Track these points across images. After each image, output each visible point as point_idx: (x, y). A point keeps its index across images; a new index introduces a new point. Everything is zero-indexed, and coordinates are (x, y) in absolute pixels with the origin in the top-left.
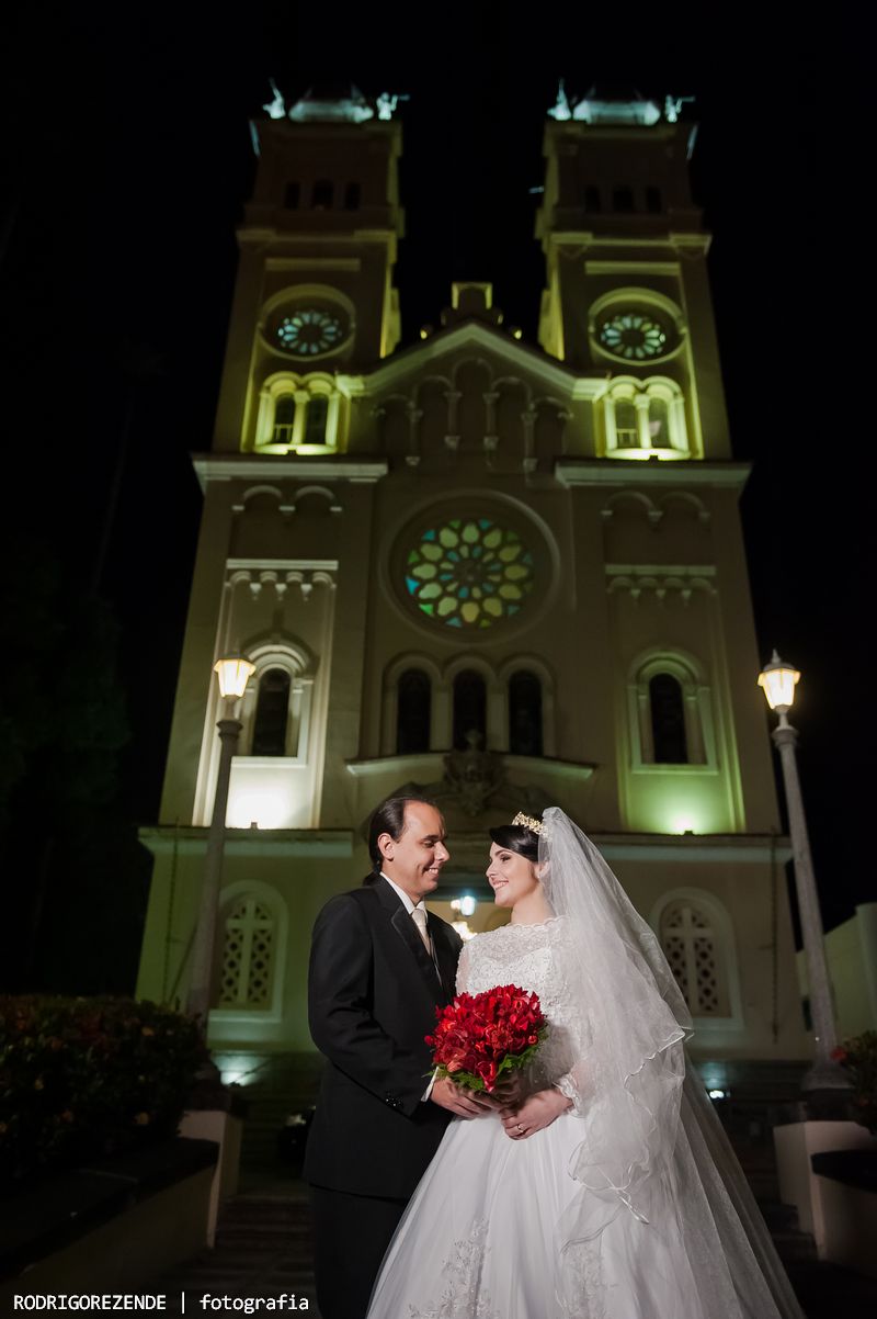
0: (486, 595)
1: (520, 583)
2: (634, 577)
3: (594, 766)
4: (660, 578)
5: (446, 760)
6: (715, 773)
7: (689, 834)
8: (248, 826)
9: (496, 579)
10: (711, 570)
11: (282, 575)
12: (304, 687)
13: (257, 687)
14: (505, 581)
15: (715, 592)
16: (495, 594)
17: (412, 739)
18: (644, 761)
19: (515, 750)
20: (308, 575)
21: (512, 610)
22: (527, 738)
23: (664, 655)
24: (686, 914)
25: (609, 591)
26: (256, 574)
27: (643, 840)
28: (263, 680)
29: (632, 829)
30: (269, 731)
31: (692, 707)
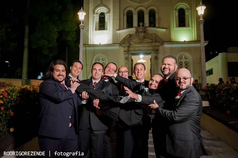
3: (166, 28)
5: (136, 29)
6: (191, 29)
7: (185, 41)
8: (99, 44)
12: (108, 16)
13: (99, 16)
17: (130, 25)
18: (176, 27)
19: (150, 26)
22: (152, 23)
23: (182, 4)
24: (183, 57)
27: (175, 43)
28: (100, 15)
29: (173, 41)
30: (102, 25)
31: (187, 15)
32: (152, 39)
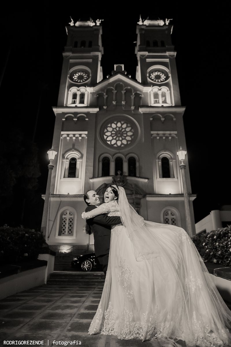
0: (123, 139)
1: (131, 136)
2: (158, 134)
3: (148, 179)
4: (164, 134)
5: (113, 178)
6: (177, 180)
7: (170, 194)
8: (67, 194)
9: (125, 135)
10: (176, 132)
11: (74, 135)
12: (80, 162)
13: (69, 162)
14: (127, 136)
15: (177, 137)
16: (125, 139)
17: (105, 173)
18: (160, 178)
19: (130, 175)
20: (80, 135)
21: (129, 142)
22: (133, 172)
23: (165, 152)
24: (170, 212)
25: (152, 137)
26: (68, 135)
27: (159, 196)
28: (70, 160)
29: (157, 193)
30: (72, 172)
31: (171, 164)
32: (132, 191)
